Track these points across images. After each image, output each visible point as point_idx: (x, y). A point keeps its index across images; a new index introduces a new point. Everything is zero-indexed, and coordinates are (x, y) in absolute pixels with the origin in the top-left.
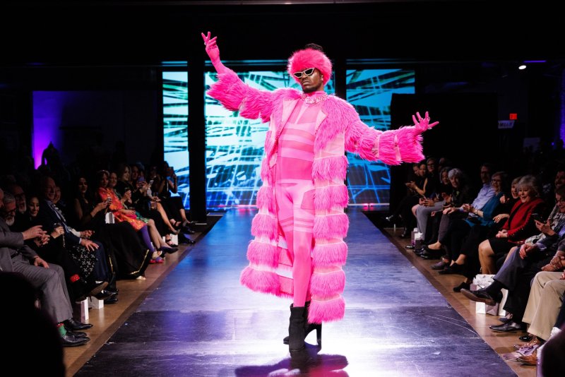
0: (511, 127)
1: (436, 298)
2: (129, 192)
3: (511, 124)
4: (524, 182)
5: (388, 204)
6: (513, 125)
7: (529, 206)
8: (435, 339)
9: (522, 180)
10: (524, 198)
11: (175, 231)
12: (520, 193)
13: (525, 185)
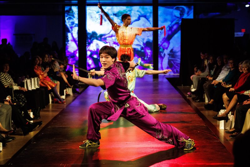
0: (242, 36)
1: (199, 121)
2: (49, 68)
3: (242, 34)
4: (245, 63)
5: (179, 74)
6: (243, 35)
7: (245, 76)
8: (197, 141)
9: (244, 63)
10: (245, 71)
11: (71, 86)
12: (243, 69)
13: (245, 65)
